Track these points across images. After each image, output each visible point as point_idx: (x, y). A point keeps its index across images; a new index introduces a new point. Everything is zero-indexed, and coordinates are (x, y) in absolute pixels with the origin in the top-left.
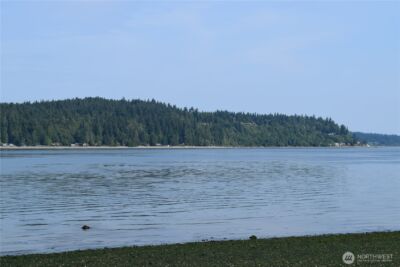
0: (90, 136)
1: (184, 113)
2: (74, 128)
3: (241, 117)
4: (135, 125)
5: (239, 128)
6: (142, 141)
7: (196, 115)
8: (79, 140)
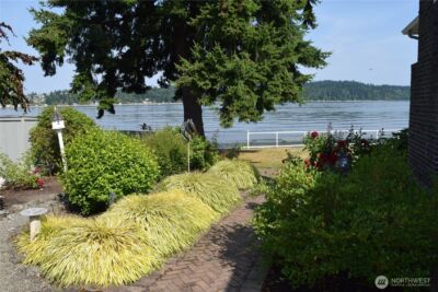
0: (326, 96)
1: (367, 86)
2: (319, 93)
3: (394, 87)
4: (345, 92)
5: (393, 93)
6: (348, 98)
7: (373, 87)
8: (321, 98)
